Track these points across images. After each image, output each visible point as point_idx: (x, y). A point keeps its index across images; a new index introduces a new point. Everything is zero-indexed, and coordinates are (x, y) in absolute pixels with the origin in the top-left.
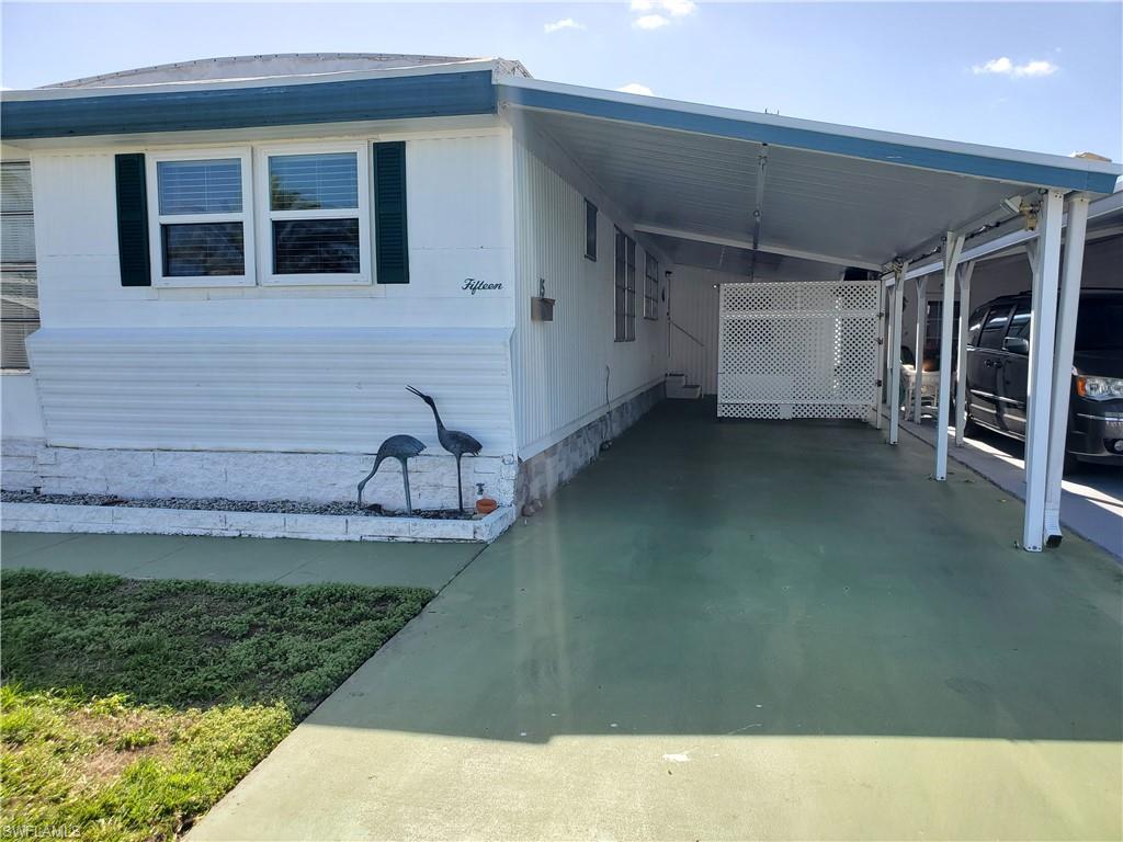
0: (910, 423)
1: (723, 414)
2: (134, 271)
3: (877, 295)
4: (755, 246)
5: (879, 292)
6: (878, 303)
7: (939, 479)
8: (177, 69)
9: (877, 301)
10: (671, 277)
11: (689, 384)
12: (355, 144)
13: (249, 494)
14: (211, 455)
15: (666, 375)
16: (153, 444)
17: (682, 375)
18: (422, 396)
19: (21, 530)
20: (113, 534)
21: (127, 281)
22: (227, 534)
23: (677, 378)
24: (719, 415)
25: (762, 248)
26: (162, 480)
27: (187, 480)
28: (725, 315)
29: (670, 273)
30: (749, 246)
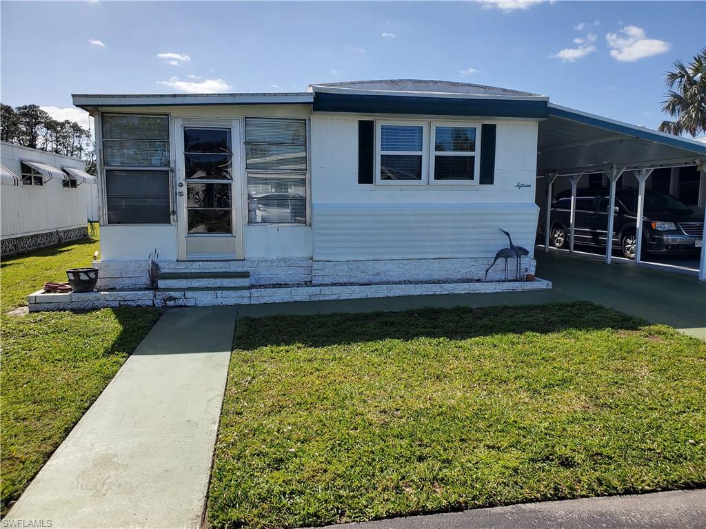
2: (365, 176)
8: (393, 83)
12: (474, 125)
13: (421, 277)
14: (403, 261)
16: (371, 258)
18: (504, 232)
19: (341, 298)
20: (388, 297)
21: (361, 181)
22: (444, 293)
26: (378, 274)
27: (391, 273)
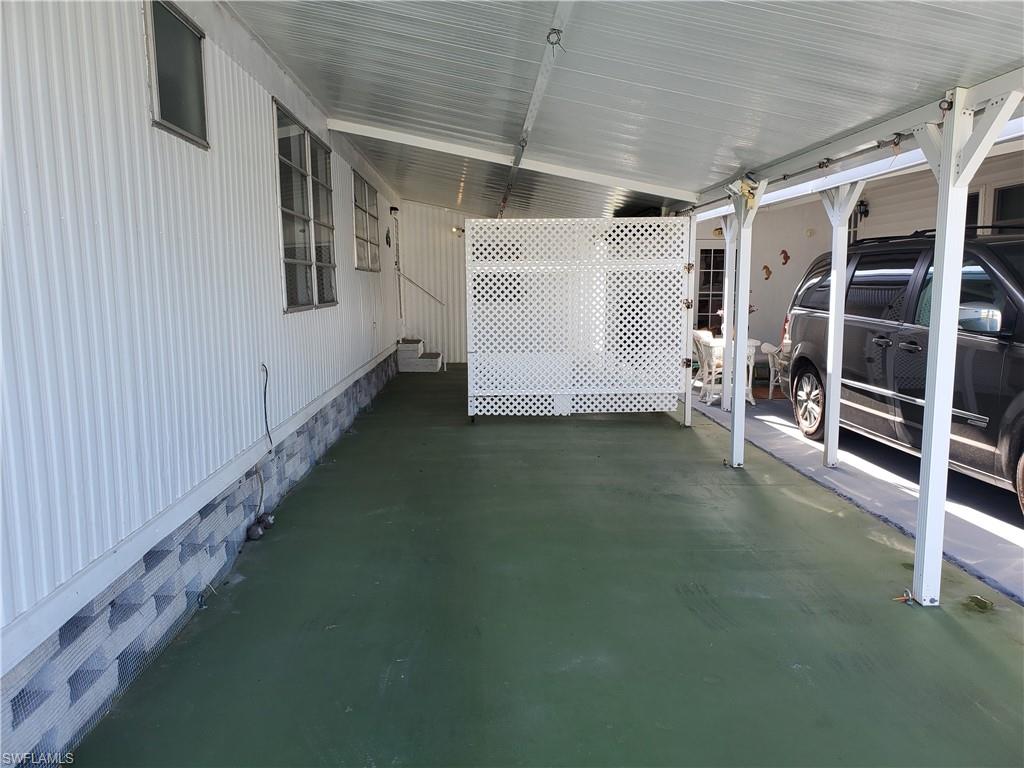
0: (715, 409)
1: (477, 411)
3: (685, 238)
4: (517, 162)
5: (687, 233)
6: (686, 250)
9: (685, 246)
10: (398, 215)
11: (428, 351)
15: (398, 342)
17: (418, 341)
23: (411, 346)
24: (471, 412)
25: (527, 164)
28: (474, 268)
29: (396, 209)
30: (506, 160)
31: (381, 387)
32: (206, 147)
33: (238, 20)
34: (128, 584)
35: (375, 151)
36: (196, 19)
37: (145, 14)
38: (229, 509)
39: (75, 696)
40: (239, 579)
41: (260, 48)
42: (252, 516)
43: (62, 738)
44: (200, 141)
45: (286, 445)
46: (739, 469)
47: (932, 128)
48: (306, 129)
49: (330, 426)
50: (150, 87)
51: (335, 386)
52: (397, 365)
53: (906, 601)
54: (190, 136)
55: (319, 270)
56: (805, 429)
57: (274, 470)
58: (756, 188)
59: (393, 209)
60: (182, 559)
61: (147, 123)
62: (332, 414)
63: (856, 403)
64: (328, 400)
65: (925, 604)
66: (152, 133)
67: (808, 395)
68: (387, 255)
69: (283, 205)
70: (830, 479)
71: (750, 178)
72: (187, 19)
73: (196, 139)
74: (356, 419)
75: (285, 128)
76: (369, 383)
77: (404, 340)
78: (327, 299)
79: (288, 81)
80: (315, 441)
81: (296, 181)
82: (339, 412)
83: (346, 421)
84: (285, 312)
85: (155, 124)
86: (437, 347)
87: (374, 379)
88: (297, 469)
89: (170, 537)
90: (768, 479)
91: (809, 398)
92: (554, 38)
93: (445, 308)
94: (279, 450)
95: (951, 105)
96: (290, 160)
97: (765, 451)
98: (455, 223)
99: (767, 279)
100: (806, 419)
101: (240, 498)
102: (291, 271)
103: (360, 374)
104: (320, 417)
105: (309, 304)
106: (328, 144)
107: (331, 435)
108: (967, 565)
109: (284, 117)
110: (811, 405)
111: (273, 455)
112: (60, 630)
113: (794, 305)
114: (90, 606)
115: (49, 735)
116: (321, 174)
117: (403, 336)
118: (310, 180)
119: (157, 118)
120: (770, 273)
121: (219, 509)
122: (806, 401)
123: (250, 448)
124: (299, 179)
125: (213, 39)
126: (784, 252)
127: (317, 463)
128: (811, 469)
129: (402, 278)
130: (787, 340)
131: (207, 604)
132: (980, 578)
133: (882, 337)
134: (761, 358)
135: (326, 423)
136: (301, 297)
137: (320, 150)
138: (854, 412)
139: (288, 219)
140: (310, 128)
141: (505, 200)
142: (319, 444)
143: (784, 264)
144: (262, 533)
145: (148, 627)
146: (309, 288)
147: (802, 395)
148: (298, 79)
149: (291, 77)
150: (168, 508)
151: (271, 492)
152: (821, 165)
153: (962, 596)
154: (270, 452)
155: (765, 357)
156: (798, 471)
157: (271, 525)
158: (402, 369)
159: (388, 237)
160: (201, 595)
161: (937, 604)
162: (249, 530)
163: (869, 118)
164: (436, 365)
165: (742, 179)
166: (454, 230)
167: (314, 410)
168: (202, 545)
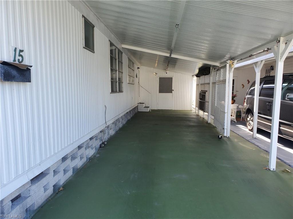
4: (170, 55)
7: (272, 170)
10: (139, 69)
15: (138, 103)
17: (144, 103)
23: (142, 105)
25: (173, 56)
29: (139, 68)
30: (168, 55)
31: (133, 115)
32: (94, 53)
33: (102, 22)
34: (75, 152)
35: (134, 53)
36: (93, 23)
37: (83, 23)
38: (96, 140)
39: (65, 173)
40: (98, 155)
41: (107, 28)
42: (101, 142)
43: (62, 183)
44: (93, 51)
45: (110, 126)
46: (228, 138)
47: (275, 47)
48: (117, 47)
49: (120, 123)
50: (83, 39)
51: (122, 113)
52: (138, 109)
53: (266, 169)
54: (91, 50)
55: (119, 83)
56: (249, 129)
57: (107, 132)
58: (234, 62)
59: (138, 68)
60: (86, 149)
61: (82, 47)
62: (121, 120)
63: (262, 121)
64: (120, 116)
65: (271, 170)
66: (83, 49)
67: (250, 119)
68: (136, 80)
69: (111, 67)
70: (253, 141)
71: (232, 60)
72: (91, 23)
73: (92, 51)
74: (127, 122)
75: (112, 47)
76: (130, 113)
77: (140, 103)
78: (120, 91)
79: (113, 36)
80: (117, 126)
81: (114, 61)
82: (123, 120)
83: (124, 122)
84: (111, 93)
85: (84, 48)
86: (148, 105)
87: (132, 112)
88: (112, 132)
89: (83, 143)
90: (236, 140)
91: (250, 120)
92: (177, 26)
93: (151, 94)
94: (108, 127)
95: (279, 41)
96: (113, 55)
97: (237, 134)
98: (155, 72)
99: (243, 88)
100: (249, 126)
101: (99, 137)
102: (112, 83)
103: (128, 111)
104: (118, 120)
105: (116, 92)
106: (122, 51)
107: (120, 125)
108: (287, 162)
109: (112, 44)
110: (251, 122)
111: (106, 128)
112: (62, 158)
113: (247, 94)
114: (67, 155)
115: (59, 180)
116: (120, 59)
117: (140, 102)
118: (117, 60)
119: (84, 46)
120: (244, 86)
121: (94, 139)
122: (249, 121)
123: (102, 125)
124: (115, 60)
125: (96, 27)
126: (248, 80)
127: (117, 132)
128: (248, 139)
129: (140, 86)
130: (245, 104)
131: (91, 160)
132: (289, 165)
133: (269, 103)
134: (239, 110)
135: (119, 122)
136: (114, 90)
137: (120, 52)
138: (262, 123)
139: (112, 70)
140: (118, 47)
141: (168, 65)
142: (117, 127)
143: (248, 84)
144: (103, 146)
145: (79, 163)
146: (116, 88)
147: (248, 119)
148: (115, 35)
149: (114, 35)
150: (83, 136)
151: (106, 137)
152: (250, 56)
153: (282, 169)
154: (106, 127)
155: (240, 110)
156: (245, 139)
157: (106, 144)
158: (139, 111)
159: (136, 75)
160: (90, 158)
161: (275, 170)
162: (100, 145)
163: (260, 44)
164: (148, 110)
165: (230, 60)
166: (154, 74)
167: (116, 118)
168: (90, 147)
